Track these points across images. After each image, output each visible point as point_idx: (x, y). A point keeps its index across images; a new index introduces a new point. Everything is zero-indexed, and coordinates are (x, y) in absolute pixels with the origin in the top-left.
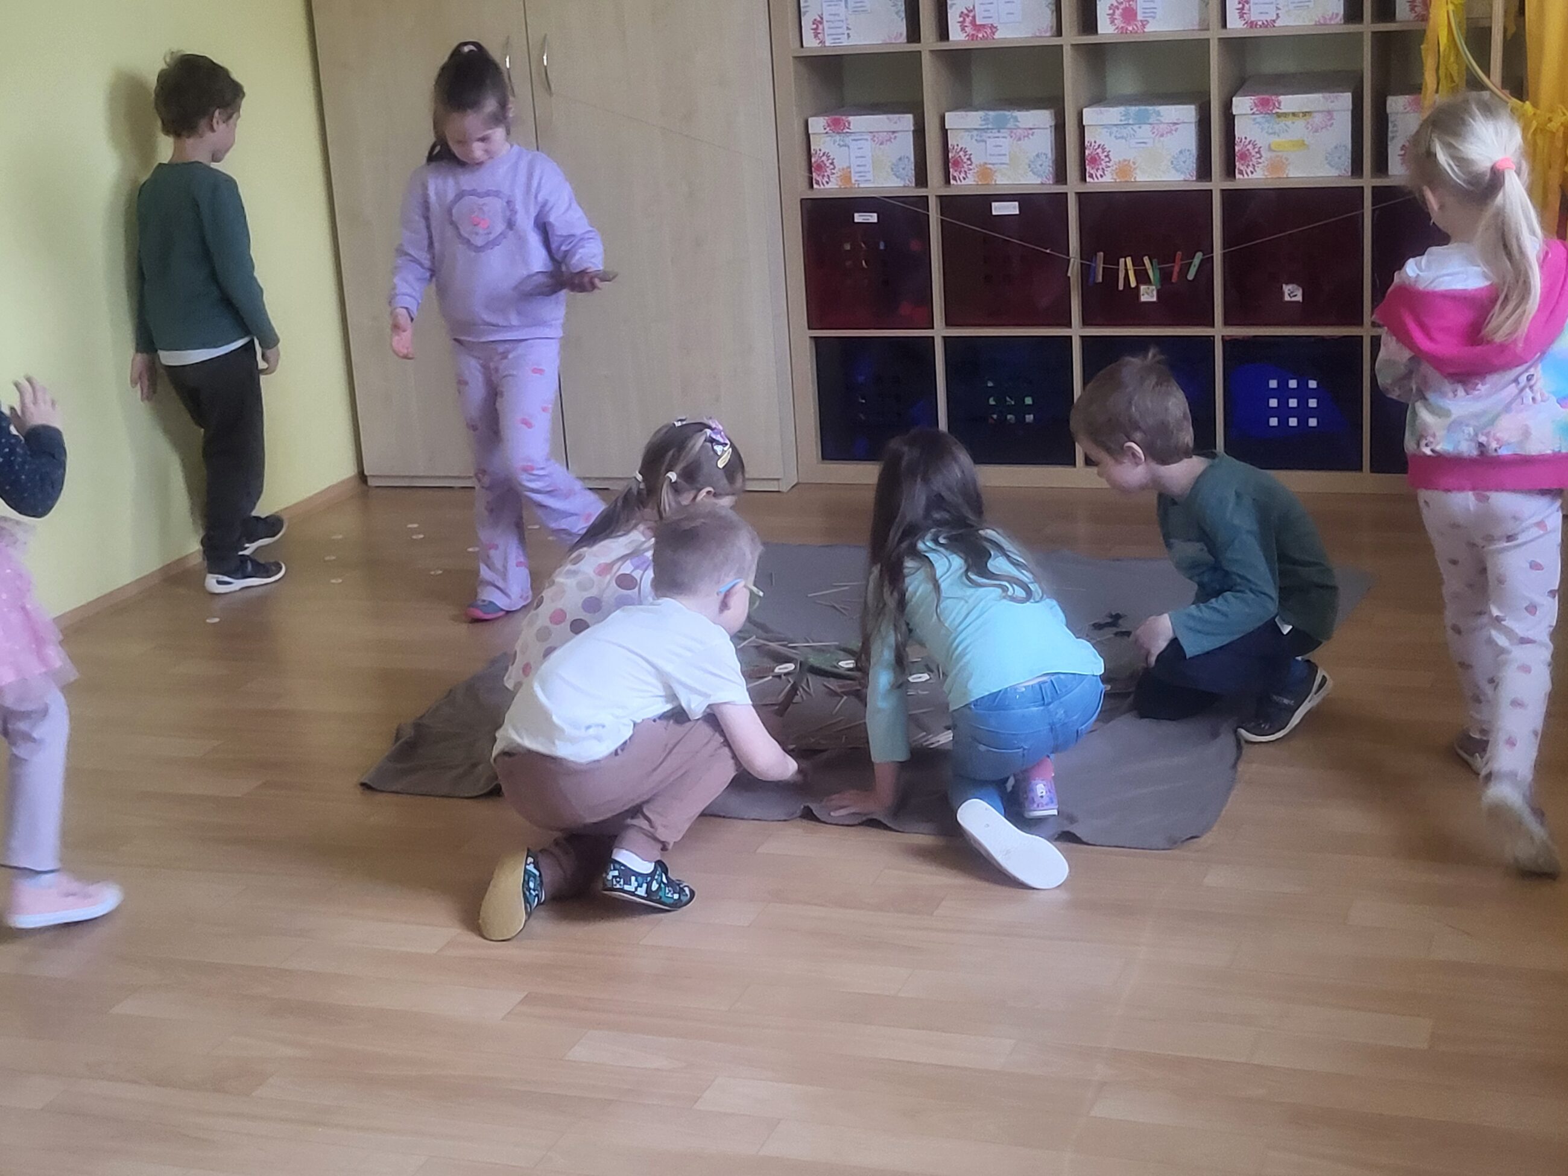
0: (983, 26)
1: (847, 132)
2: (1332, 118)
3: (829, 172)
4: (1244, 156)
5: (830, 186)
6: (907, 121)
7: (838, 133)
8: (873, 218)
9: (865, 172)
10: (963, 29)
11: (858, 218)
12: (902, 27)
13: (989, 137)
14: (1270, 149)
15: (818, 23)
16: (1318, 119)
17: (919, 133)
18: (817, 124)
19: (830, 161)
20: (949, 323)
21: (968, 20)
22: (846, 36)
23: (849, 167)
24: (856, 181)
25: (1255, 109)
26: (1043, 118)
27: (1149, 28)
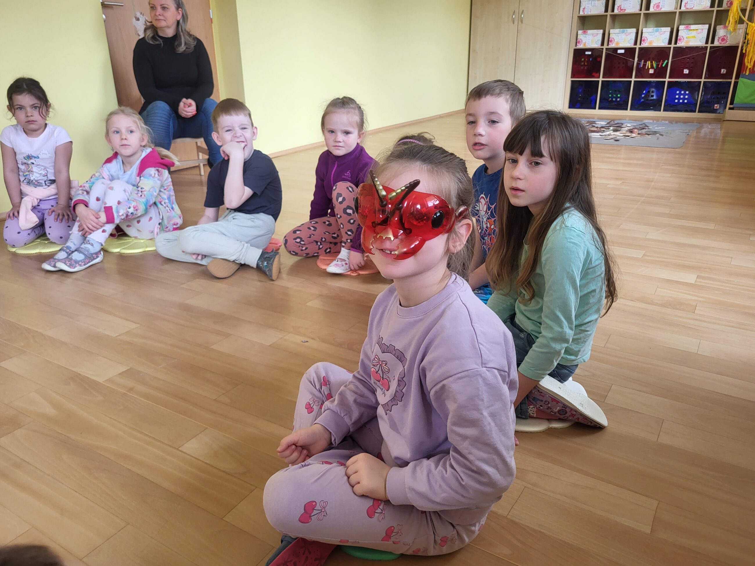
0: (623, 9)
1: (586, 34)
2: (702, 31)
3: (581, 43)
4: (680, 40)
5: (580, 46)
6: (601, 31)
7: (584, 34)
8: (590, 53)
9: (589, 43)
10: (617, 10)
11: (587, 53)
12: (603, 9)
13: (620, 35)
14: (687, 38)
15: (584, 9)
16: (699, 30)
17: (604, 35)
18: (580, 32)
19: (582, 40)
20: (603, 77)
21: (619, 8)
22: (590, 12)
23: (586, 42)
24: (587, 45)
25: (684, 29)
26: (634, 30)
27: (662, 10)
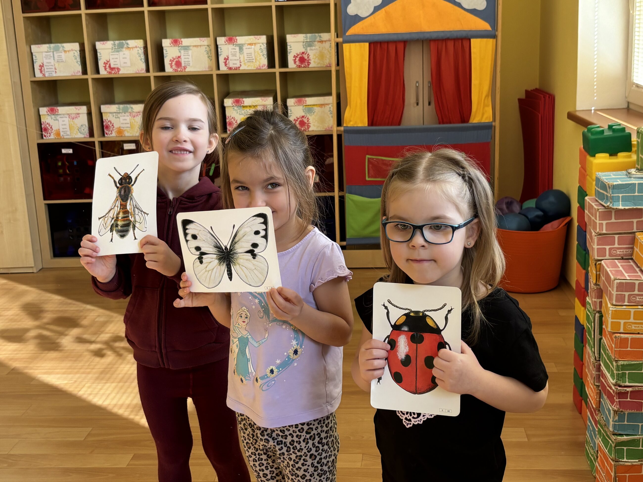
0: (114, 68)
1: (57, 114)
3: (50, 131)
4: (230, 124)
5: (50, 138)
6: (84, 109)
7: (53, 115)
8: (70, 151)
9: (66, 131)
10: (106, 69)
11: (64, 151)
12: (79, 68)
13: (121, 116)
15: (41, 66)
17: (89, 114)
18: (43, 111)
19: (50, 127)
21: (107, 66)
22: (55, 72)
23: (59, 129)
24: (62, 135)
25: (234, 104)
26: (139, 108)
27: (187, 70)
